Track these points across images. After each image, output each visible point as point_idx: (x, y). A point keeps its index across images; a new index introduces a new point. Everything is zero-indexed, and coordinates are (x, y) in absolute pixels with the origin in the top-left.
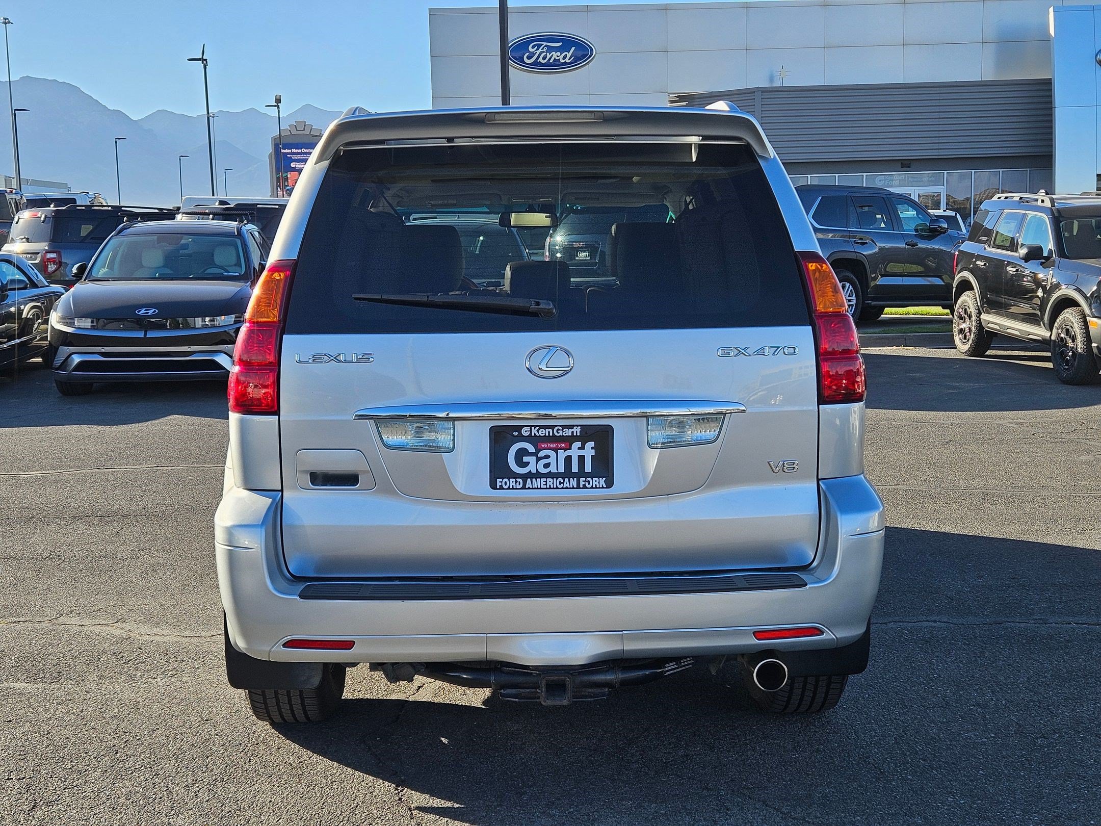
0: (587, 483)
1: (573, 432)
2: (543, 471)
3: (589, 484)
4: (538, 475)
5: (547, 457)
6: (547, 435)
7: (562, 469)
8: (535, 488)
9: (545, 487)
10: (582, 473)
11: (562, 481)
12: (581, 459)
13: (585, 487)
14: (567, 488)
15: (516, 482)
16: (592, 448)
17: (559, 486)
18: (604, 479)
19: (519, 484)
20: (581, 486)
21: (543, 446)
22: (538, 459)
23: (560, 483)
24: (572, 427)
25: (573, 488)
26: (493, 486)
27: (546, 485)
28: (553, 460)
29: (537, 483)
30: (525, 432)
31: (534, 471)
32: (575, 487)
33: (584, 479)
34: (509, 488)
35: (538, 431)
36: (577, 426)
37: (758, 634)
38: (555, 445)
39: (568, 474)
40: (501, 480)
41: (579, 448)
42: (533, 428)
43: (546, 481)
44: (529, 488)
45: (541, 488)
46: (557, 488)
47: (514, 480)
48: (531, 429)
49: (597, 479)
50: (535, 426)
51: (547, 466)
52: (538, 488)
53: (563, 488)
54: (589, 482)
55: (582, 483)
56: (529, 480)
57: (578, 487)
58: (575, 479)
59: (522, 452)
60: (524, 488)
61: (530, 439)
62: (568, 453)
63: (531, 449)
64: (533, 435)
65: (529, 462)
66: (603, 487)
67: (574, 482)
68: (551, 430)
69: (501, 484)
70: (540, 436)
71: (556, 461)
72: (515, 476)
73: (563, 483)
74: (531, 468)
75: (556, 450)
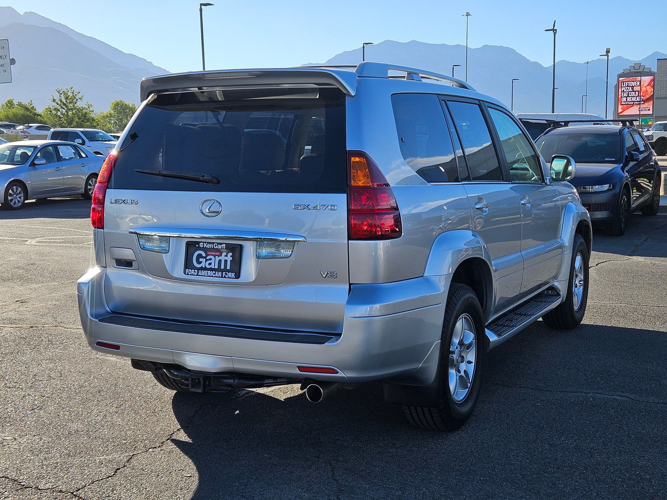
0: (226, 275)
1: (222, 247)
2: (208, 267)
3: (227, 276)
4: (205, 269)
5: (211, 259)
6: (211, 247)
7: (216, 267)
8: (202, 276)
9: (207, 275)
10: (225, 270)
11: (215, 273)
12: (226, 261)
13: (225, 277)
14: (216, 277)
15: (194, 271)
16: (231, 256)
17: (214, 276)
18: (234, 273)
19: (196, 273)
20: (223, 277)
21: (209, 253)
22: (206, 260)
23: (214, 274)
24: (221, 244)
25: (220, 277)
26: (185, 273)
27: (207, 274)
28: (212, 261)
29: (204, 273)
30: (201, 245)
31: (204, 267)
32: (221, 276)
33: (225, 273)
34: (191, 275)
35: (207, 245)
36: (224, 243)
37: (301, 368)
38: (214, 253)
39: (218, 270)
40: (188, 270)
41: (225, 256)
42: (205, 243)
43: (208, 272)
44: (200, 275)
45: (205, 276)
46: (212, 276)
47: (193, 270)
48: (204, 244)
49: (231, 273)
50: (206, 242)
51: (210, 264)
52: (203, 276)
53: (215, 277)
54: (227, 274)
55: (224, 275)
56: (200, 271)
57: (222, 277)
58: (221, 272)
59: (200, 256)
60: (197, 275)
61: (204, 249)
62: (220, 258)
63: (204, 255)
64: (205, 247)
65: (202, 262)
66: (233, 278)
67: (220, 274)
68: (212, 245)
69: (188, 272)
70: (208, 248)
71: (214, 262)
72: (194, 268)
73: (215, 274)
74: (203, 265)
75: (215, 256)
